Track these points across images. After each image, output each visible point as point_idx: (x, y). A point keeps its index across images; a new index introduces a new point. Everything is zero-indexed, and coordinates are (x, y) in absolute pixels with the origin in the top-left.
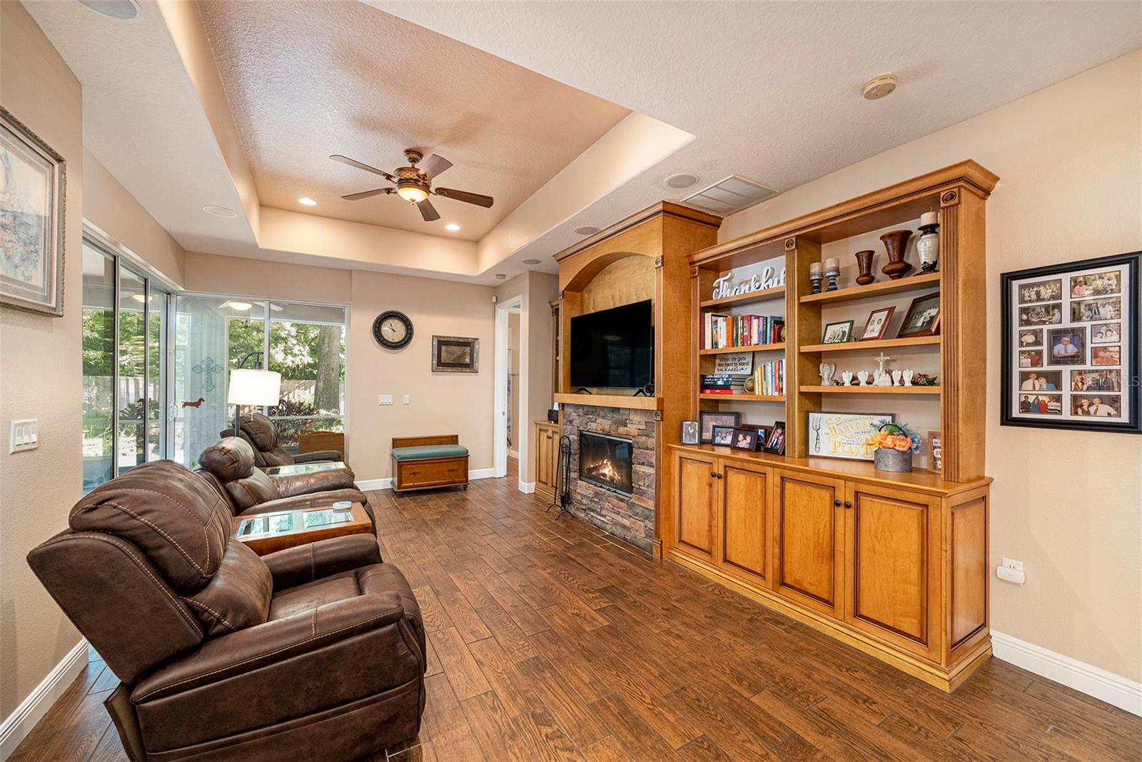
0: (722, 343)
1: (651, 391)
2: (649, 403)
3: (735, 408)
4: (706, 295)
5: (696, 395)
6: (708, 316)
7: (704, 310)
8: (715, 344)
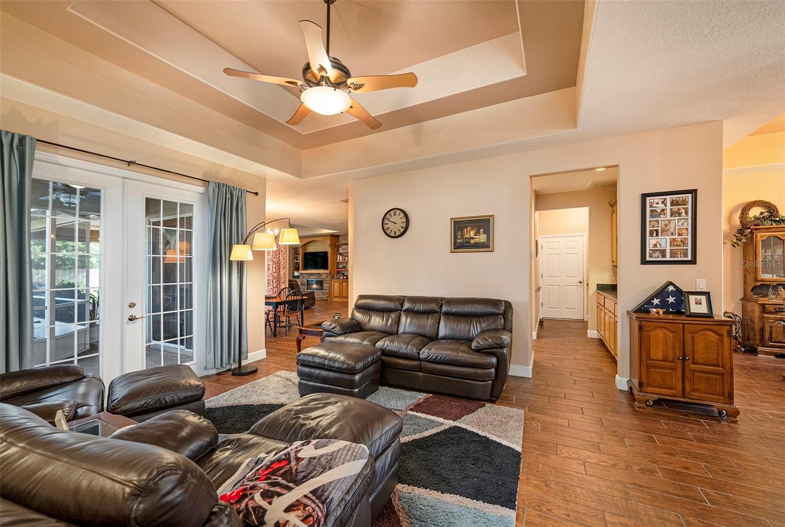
0: (341, 260)
1: (327, 269)
2: (328, 272)
3: (343, 272)
4: (338, 251)
5: (336, 270)
6: (338, 255)
7: (337, 254)
8: (340, 260)
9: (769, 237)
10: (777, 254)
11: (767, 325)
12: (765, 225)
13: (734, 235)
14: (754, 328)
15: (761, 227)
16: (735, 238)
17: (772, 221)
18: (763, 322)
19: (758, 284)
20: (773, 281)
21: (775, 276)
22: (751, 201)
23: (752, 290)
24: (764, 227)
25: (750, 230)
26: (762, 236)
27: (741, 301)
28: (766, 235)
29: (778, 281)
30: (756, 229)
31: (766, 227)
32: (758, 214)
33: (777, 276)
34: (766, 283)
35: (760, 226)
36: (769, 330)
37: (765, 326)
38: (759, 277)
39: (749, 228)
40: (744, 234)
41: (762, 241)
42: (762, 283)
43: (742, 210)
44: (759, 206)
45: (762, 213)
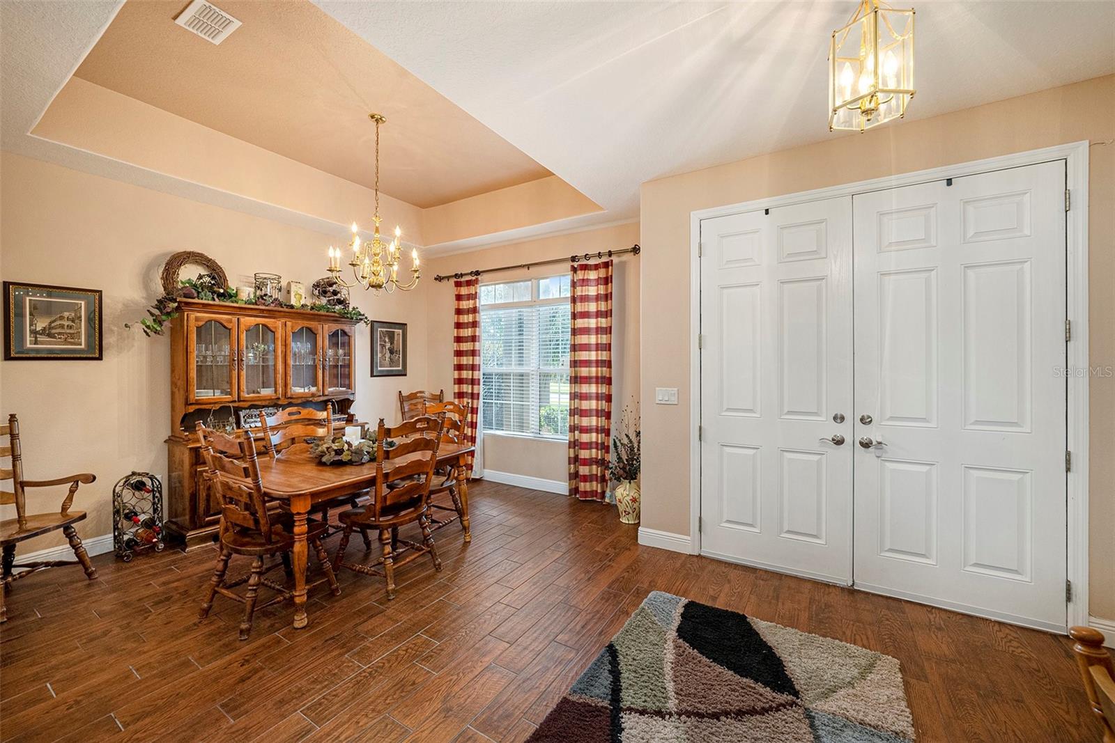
9: (209, 321)
10: (223, 353)
11: (202, 487)
12: (202, 299)
13: (148, 311)
14: (182, 496)
15: (196, 301)
16: (151, 318)
17: (213, 292)
18: (196, 483)
19: (191, 409)
20: (215, 403)
21: (218, 393)
22: (182, 251)
23: (183, 421)
24: (200, 301)
25: (176, 304)
26: (197, 319)
27: (167, 444)
28: (203, 317)
29: (221, 403)
30: (187, 304)
31: (204, 301)
32: (194, 279)
33: (222, 393)
34: (203, 407)
35: (194, 298)
36: (204, 494)
37: (199, 490)
38: (191, 397)
39: (174, 300)
40: (165, 311)
41: (197, 327)
42: (197, 407)
43: (167, 264)
44: (196, 262)
45: (200, 277)
